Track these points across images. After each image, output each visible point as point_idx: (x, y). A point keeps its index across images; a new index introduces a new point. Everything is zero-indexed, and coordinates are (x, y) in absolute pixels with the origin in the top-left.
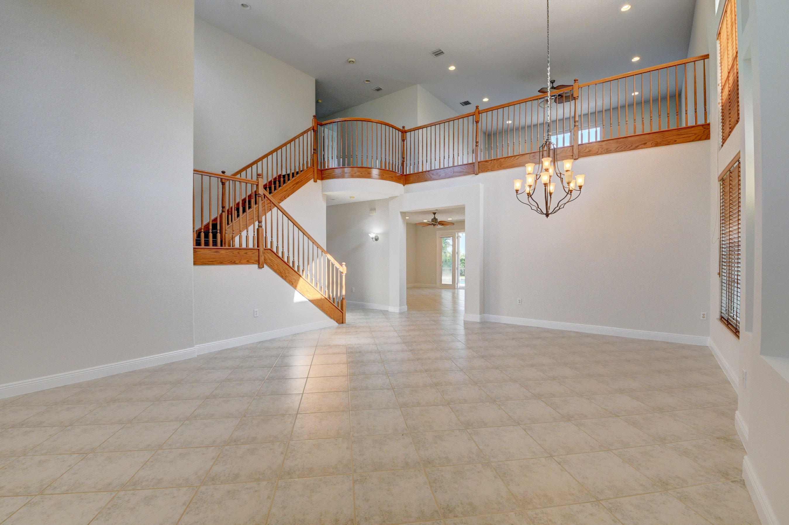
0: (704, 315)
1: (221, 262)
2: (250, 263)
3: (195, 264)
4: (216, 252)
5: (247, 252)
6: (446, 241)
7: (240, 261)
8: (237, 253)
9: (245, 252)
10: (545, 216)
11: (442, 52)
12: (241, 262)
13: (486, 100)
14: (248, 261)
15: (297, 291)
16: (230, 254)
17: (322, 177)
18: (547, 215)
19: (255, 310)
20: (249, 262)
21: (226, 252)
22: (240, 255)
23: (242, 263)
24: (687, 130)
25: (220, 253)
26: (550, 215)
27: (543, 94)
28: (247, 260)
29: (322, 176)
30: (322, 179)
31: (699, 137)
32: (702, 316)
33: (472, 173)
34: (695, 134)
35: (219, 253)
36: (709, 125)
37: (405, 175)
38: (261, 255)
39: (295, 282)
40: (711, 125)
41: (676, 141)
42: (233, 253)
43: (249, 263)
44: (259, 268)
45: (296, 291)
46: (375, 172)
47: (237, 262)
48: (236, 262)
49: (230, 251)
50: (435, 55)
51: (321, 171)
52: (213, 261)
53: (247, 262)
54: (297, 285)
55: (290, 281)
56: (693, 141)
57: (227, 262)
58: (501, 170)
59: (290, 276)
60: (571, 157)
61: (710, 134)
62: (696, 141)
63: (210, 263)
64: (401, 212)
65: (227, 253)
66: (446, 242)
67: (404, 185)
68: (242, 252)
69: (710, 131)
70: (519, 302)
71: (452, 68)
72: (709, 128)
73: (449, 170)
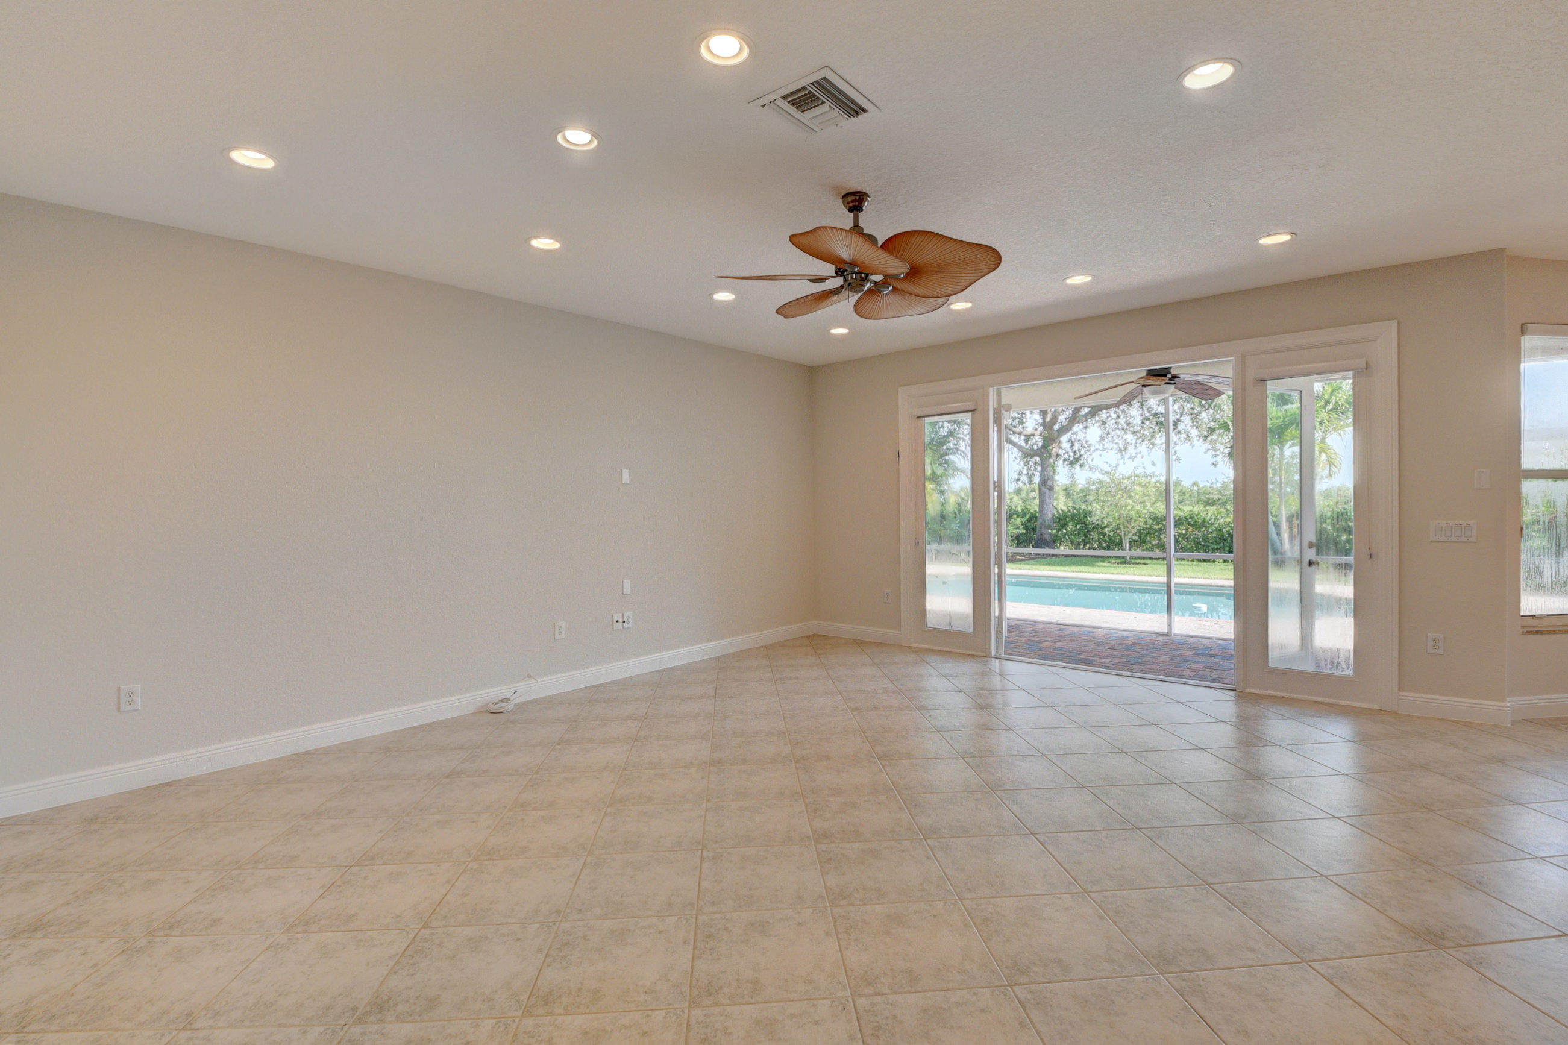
6: (947, 458)
66: (947, 462)
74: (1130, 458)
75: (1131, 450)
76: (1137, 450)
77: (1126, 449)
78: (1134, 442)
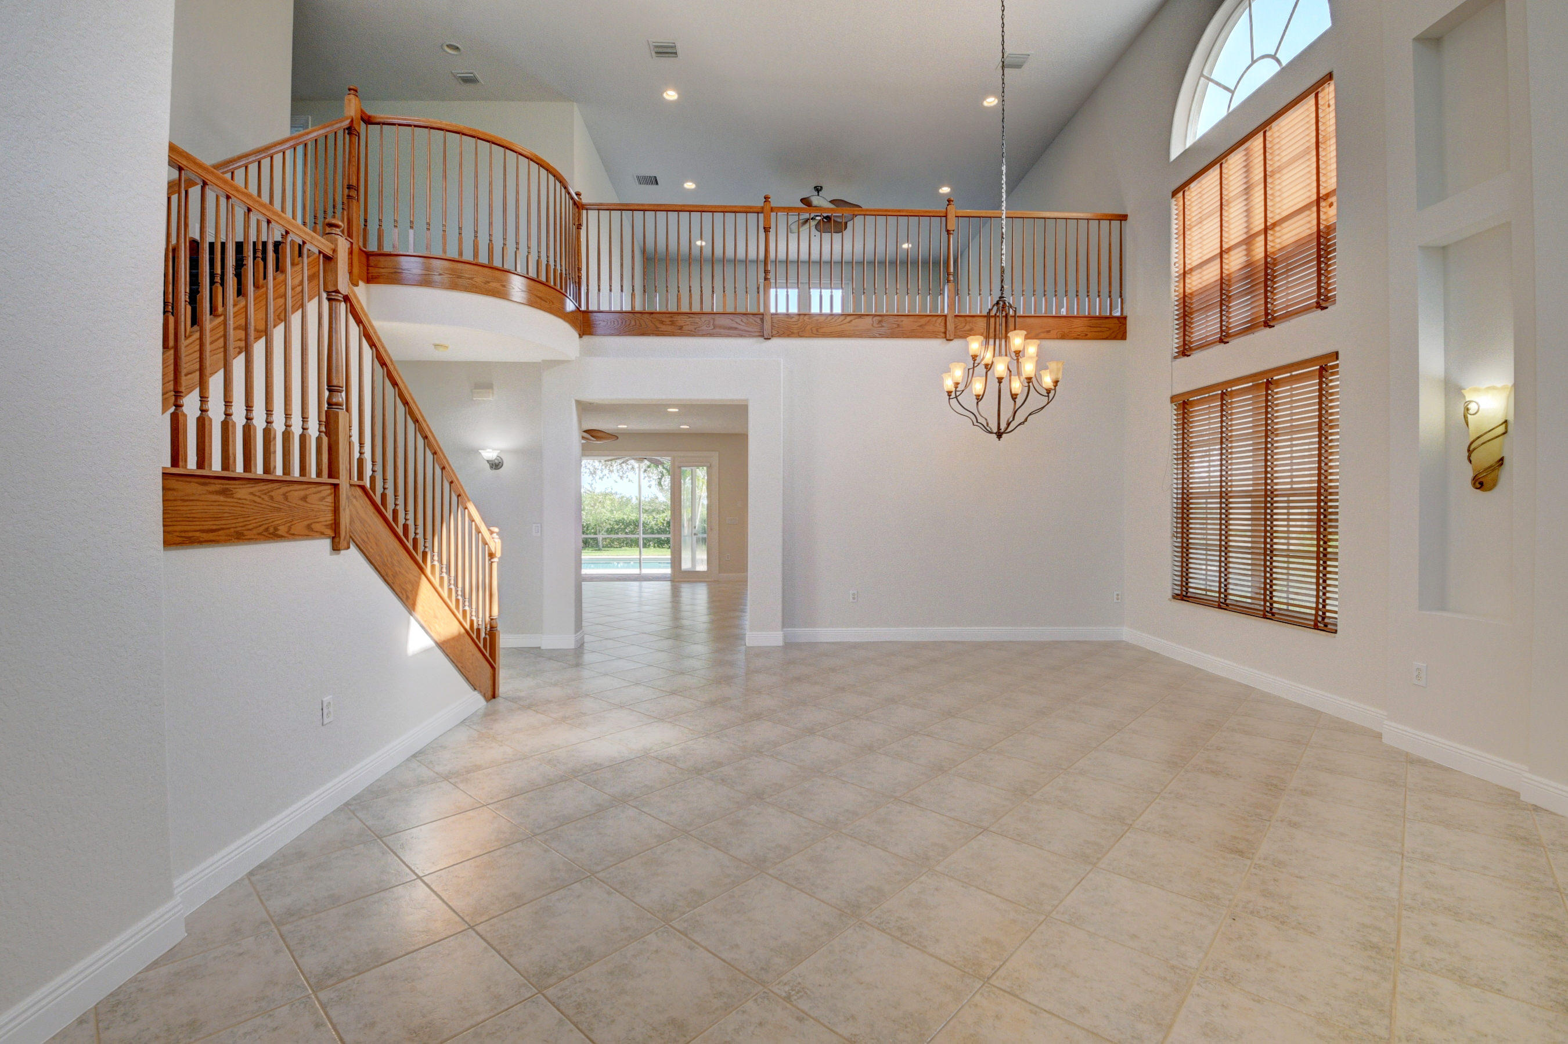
0: (1118, 595)
1: (237, 532)
2: (315, 534)
3: (168, 543)
4: (224, 492)
5: (307, 492)
7: (290, 528)
8: (281, 498)
9: (302, 493)
10: (995, 436)
11: (676, 53)
12: (292, 532)
13: (690, 185)
14: (309, 527)
15: (414, 618)
16: (263, 499)
17: (368, 273)
18: (999, 435)
19: (324, 699)
20: (312, 530)
21: (251, 493)
22: (290, 507)
23: (293, 534)
24: (1101, 321)
25: (236, 496)
26: (1004, 436)
27: (804, 206)
28: (306, 523)
29: (368, 270)
30: (369, 280)
31: (1113, 335)
32: (1115, 597)
33: (757, 334)
34: (1110, 329)
35: (231, 496)
36: (1125, 318)
37: (584, 312)
38: (343, 505)
39: (411, 591)
40: (1128, 319)
41: (1086, 335)
42: (272, 498)
43: (311, 533)
44: (336, 548)
45: (411, 618)
46: (517, 285)
47: (282, 530)
48: (279, 533)
49: (264, 487)
50: (656, 53)
51: (368, 255)
52: (214, 527)
53: (307, 532)
54: (416, 599)
55: (403, 589)
56: (1106, 339)
57: (255, 531)
58: (817, 339)
59: (402, 574)
60: (943, 335)
61: (1126, 332)
62: (1111, 339)
63: (205, 536)
64: (578, 402)
65: (255, 495)
67: (580, 336)
68: (296, 494)
69: (1126, 328)
70: (854, 598)
71: (671, 95)
72: (1126, 324)
73: (703, 320)
74: (600, 478)
75: (599, 472)
76: (604, 473)
77: (595, 473)
78: (600, 468)
